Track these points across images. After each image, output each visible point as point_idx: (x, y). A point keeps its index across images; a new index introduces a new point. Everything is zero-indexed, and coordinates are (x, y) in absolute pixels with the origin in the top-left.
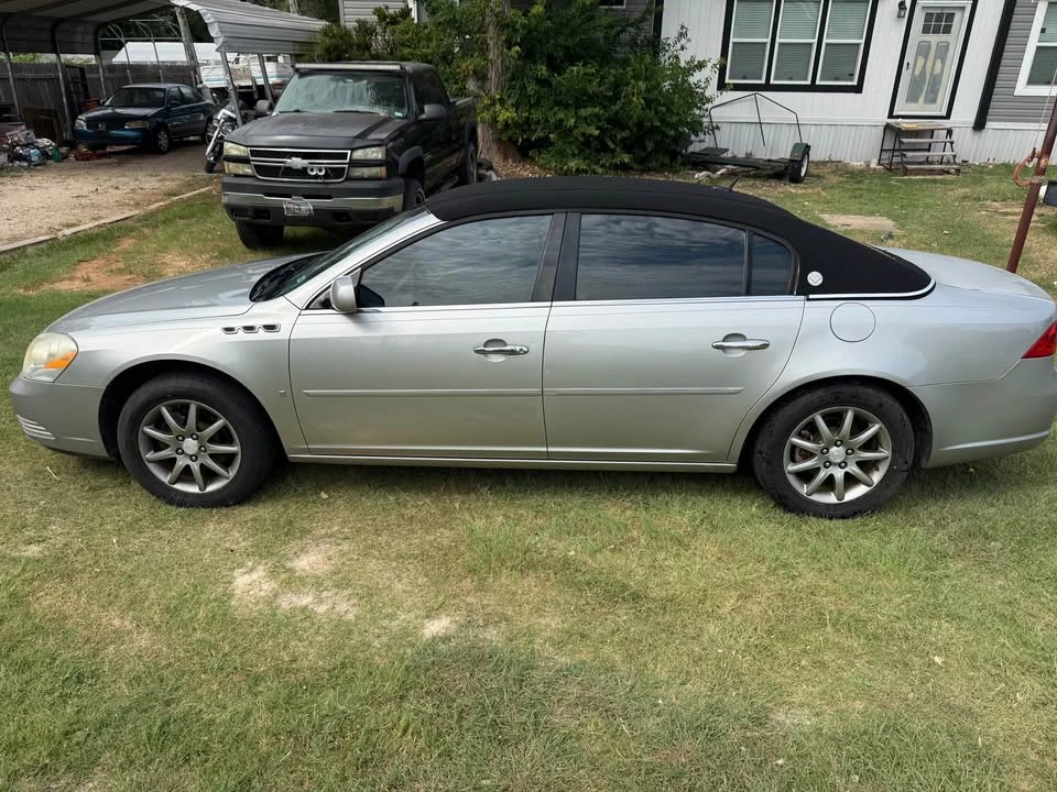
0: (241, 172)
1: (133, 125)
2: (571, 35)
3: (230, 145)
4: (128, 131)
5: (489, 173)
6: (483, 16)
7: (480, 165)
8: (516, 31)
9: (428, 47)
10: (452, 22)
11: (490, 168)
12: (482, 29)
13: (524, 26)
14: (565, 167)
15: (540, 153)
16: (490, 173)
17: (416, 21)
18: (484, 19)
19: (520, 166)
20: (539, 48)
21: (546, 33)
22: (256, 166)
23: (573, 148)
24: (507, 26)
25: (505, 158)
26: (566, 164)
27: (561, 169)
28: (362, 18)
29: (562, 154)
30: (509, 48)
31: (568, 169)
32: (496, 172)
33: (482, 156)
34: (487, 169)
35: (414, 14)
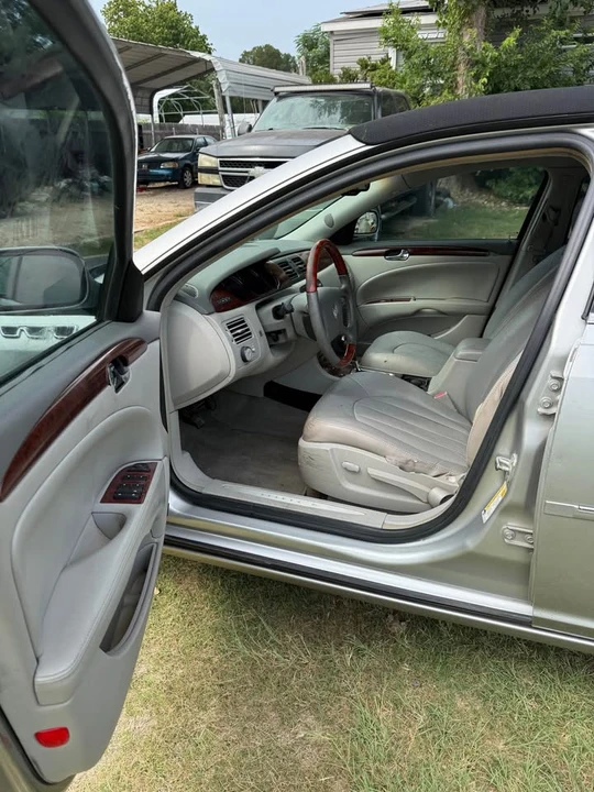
0: (211, 183)
1: (166, 165)
2: (541, 68)
3: (204, 156)
4: (163, 170)
5: (446, 200)
6: (456, 53)
7: (438, 194)
8: (484, 65)
9: (402, 88)
10: (426, 64)
11: (448, 196)
12: (454, 67)
13: (494, 60)
14: (521, 196)
15: (497, 183)
16: (449, 200)
17: (394, 68)
18: (456, 58)
19: (477, 195)
20: (507, 83)
21: (515, 67)
22: (223, 176)
23: (531, 178)
24: (477, 62)
25: (463, 188)
26: (522, 192)
27: (517, 197)
28: (347, 65)
29: (518, 183)
30: (477, 82)
31: (524, 197)
32: (452, 199)
33: (442, 186)
34: (445, 197)
35: (393, 63)
